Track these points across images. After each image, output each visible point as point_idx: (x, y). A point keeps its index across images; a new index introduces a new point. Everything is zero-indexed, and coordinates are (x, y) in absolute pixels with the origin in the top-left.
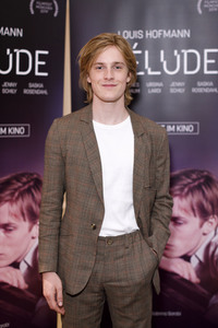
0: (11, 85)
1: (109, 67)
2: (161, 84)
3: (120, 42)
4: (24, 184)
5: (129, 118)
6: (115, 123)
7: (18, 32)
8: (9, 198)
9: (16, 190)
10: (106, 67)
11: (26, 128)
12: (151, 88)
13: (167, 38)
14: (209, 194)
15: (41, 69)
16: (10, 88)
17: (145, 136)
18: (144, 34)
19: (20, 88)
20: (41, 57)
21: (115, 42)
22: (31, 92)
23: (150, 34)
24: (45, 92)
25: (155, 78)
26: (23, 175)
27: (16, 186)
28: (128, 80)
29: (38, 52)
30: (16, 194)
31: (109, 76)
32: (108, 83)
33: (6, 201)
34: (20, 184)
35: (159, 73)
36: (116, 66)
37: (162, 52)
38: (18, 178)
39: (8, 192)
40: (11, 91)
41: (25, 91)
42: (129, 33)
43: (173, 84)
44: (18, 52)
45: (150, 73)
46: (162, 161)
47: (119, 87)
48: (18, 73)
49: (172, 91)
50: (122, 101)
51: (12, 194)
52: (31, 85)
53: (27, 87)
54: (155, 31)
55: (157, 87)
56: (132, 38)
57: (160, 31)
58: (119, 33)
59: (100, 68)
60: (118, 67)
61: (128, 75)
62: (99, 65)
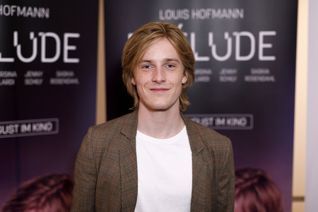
0: (36, 74)
1: (159, 65)
2: (209, 72)
3: (173, 33)
4: (52, 187)
5: (184, 130)
6: (167, 136)
7: (43, 13)
8: (34, 204)
9: (42, 195)
10: (155, 66)
11: (54, 123)
12: (198, 76)
13: (217, 18)
14: (263, 195)
15: (71, 54)
16: (34, 78)
17: (206, 152)
18: (190, 14)
19: (46, 78)
20: (71, 41)
21: (166, 32)
22: (60, 82)
23: (197, 14)
24: (75, 81)
25: (203, 65)
26: (51, 177)
27: (42, 191)
28: (184, 80)
29: (67, 36)
30: (43, 200)
32: (158, 87)
33: (31, 208)
34: (47, 188)
35: (206, 59)
36: (169, 64)
37: (211, 36)
38: (44, 182)
39: (33, 198)
40: (36, 82)
41: (53, 81)
42: (172, 13)
43: (223, 71)
44: (43, 36)
45: (197, 58)
46: (226, 181)
47: (172, 91)
48: (44, 60)
49: (222, 79)
50: (176, 109)
51: (38, 200)
52: (59, 74)
53: (55, 76)
54: (203, 10)
55: (205, 75)
56: (176, 18)
57: (209, 10)
58: (161, 13)
59: (147, 67)
60: (170, 66)
61: (184, 74)
62: (146, 64)
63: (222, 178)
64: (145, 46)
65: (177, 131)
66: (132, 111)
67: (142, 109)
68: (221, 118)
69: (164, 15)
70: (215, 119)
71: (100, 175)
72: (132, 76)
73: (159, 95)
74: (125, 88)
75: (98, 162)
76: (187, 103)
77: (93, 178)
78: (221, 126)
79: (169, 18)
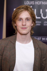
1: (24, 20)
2: (40, 22)
3: (29, 9)
5: (32, 41)
6: (26, 43)
12: (37, 23)
13: (43, 4)
17: (39, 49)
18: (35, 3)
21: (27, 9)
23: (37, 3)
25: (38, 20)
28: (32, 25)
31: (24, 24)
35: (39, 18)
36: (27, 19)
37: (41, 10)
42: (29, 2)
43: (45, 22)
45: (37, 18)
46: (45, 58)
49: (45, 25)
50: (29, 34)
54: (39, 2)
55: (39, 23)
56: (30, 4)
57: (41, 2)
58: (25, 2)
59: (20, 20)
60: (28, 20)
61: (32, 23)
62: (20, 19)
63: (44, 58)
64: (20, 13)
65: (29, 42)
66: (15, 34)
67: (18, 34)
68: (44, 38)
69: (26, 3)
70: (42, 38)
71: (3, 55)
72: (15, 23)
73: (24, 30)
74: (13, 27)
75: (3, 51)
76: (33, 32)
77: (1, 56)
78: (44, 40)
79: (27, 4)
